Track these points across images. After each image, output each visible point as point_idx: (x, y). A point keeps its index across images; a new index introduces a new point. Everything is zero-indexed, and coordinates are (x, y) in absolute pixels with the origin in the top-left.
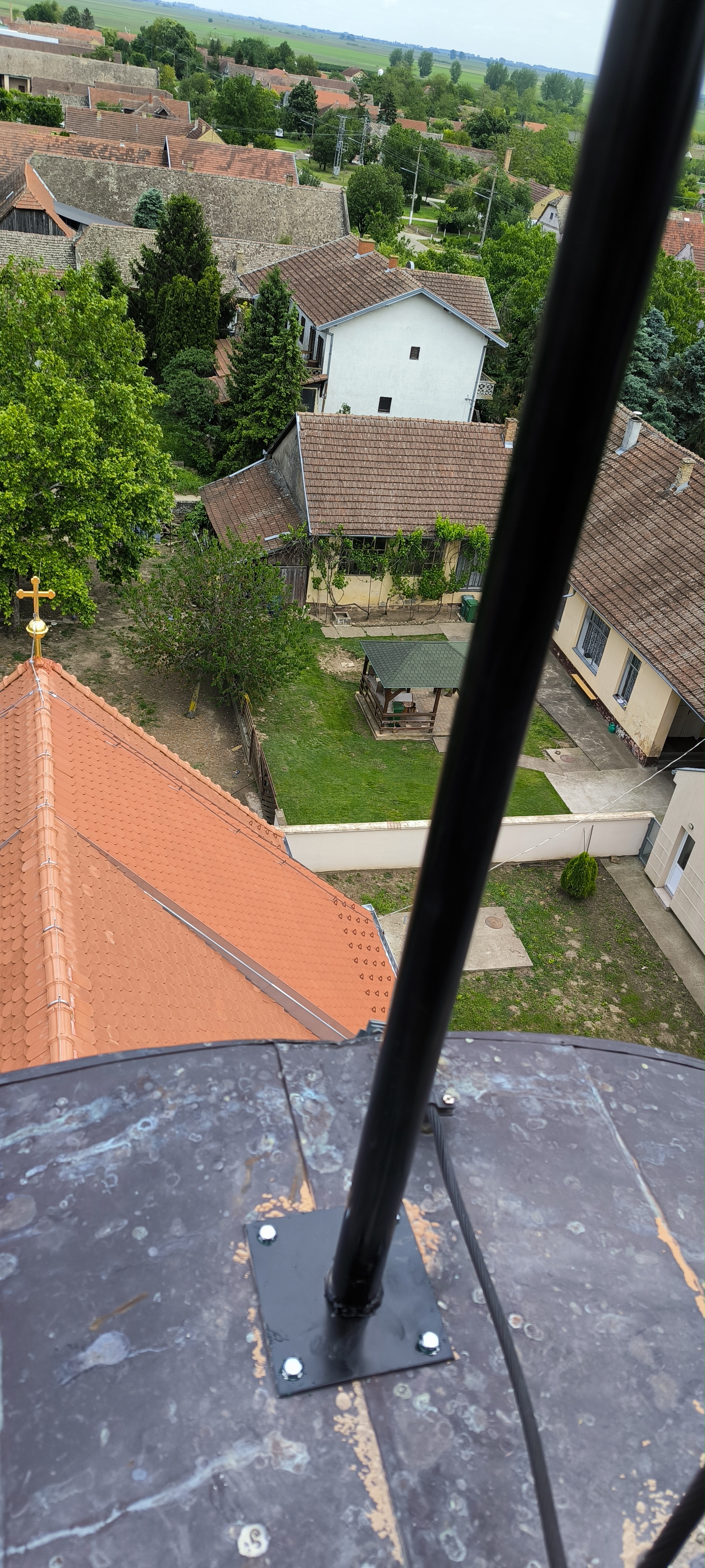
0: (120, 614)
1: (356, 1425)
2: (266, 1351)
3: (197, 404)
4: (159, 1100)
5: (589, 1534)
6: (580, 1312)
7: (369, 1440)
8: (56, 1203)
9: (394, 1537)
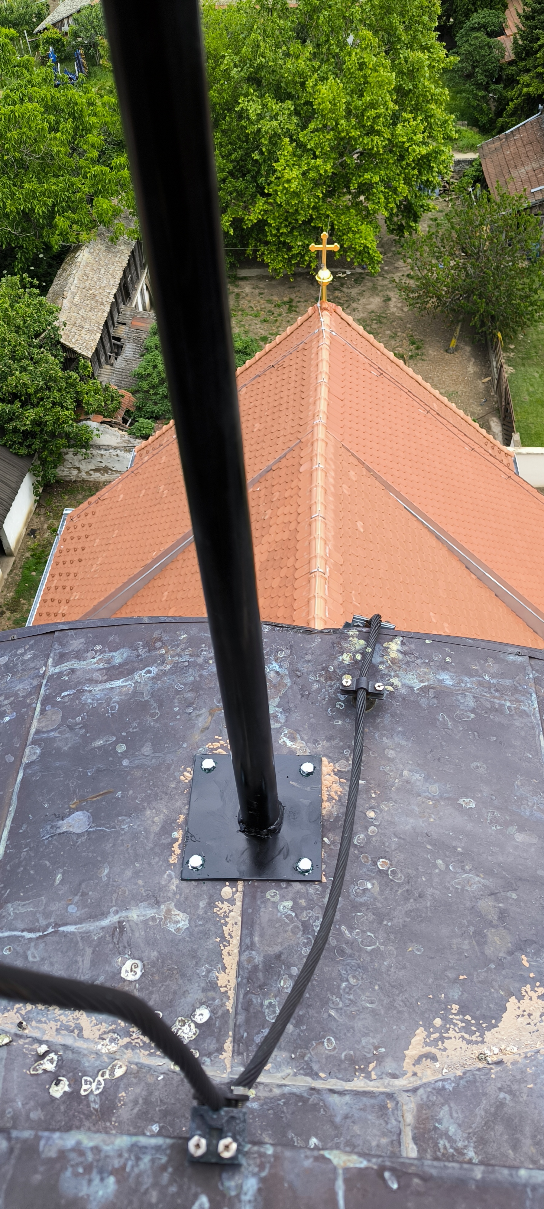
0: (401, 263)
1: (231, 911)
2: (183, 846)
3: (485, 64)
4: (162, 656)
5: (384, 1030)
6: (443, 867)
7: (236, 923)
8: (74, 718)
9: (231, 994)
